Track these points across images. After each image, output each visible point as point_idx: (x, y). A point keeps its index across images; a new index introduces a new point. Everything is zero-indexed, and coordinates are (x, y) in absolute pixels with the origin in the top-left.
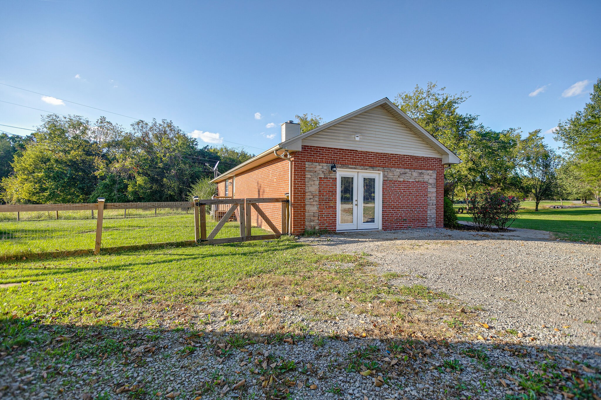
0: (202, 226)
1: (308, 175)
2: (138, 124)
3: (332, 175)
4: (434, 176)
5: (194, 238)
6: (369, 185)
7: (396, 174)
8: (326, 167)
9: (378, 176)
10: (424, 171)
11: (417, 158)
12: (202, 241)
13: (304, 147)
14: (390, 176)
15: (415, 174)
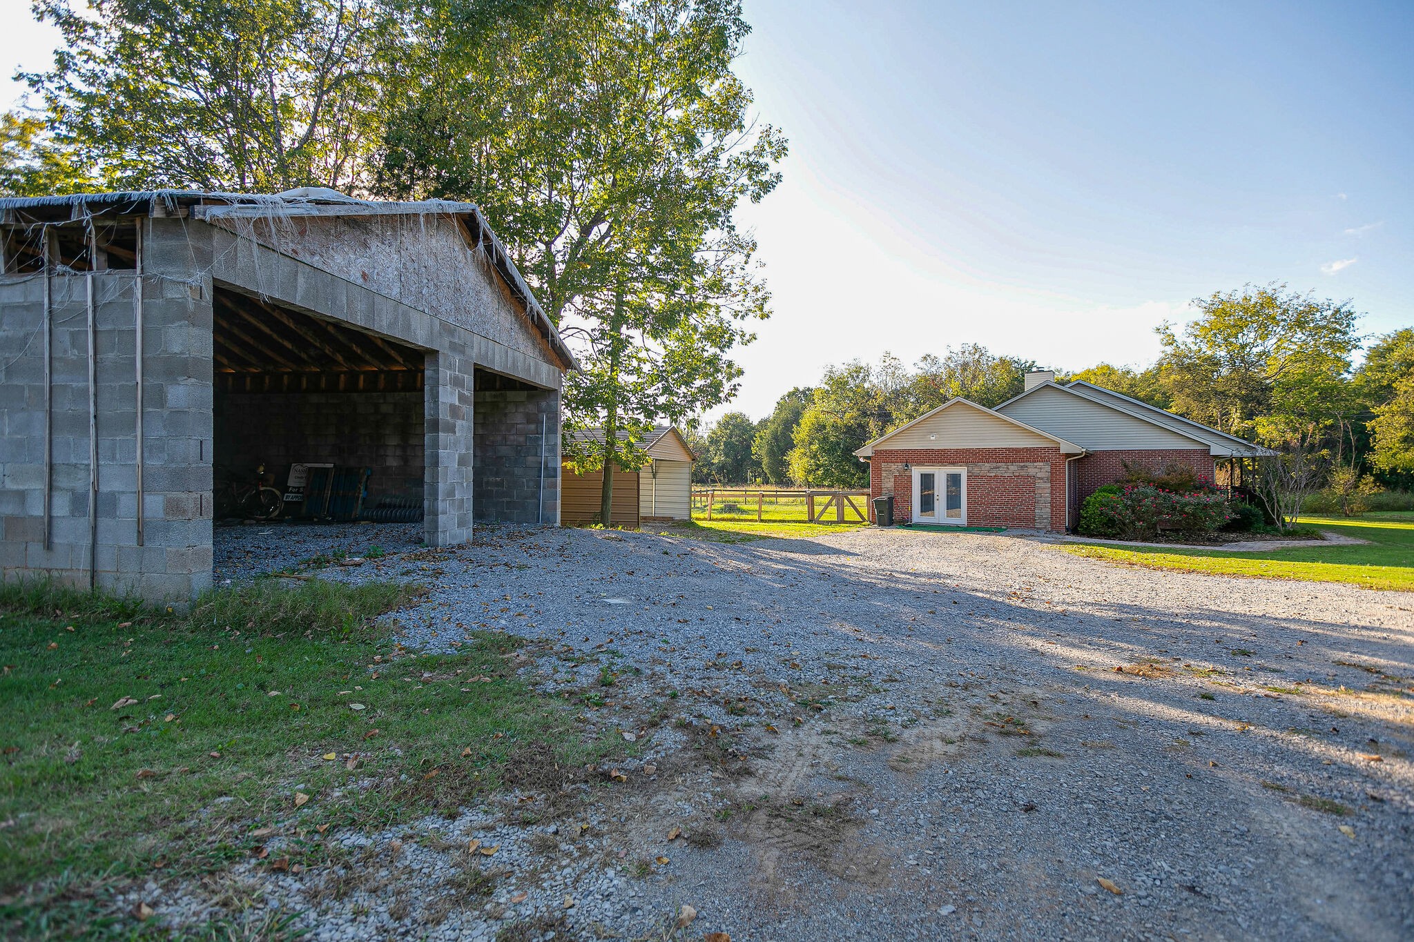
0: (811, 512)
1: (884, 474)
2: (925, 358)
3: (907, 473)
4: (1048, 468)
5: (805, 518)
6: (954, 480)
7: (985, 468)
8: (900, 466)
9: (962, 471)
10: (1028, 464)
11: (1017, 450)
12: (811, 521)
13: (876, 452)
14: (976, 470)
15: (1013, 468)
